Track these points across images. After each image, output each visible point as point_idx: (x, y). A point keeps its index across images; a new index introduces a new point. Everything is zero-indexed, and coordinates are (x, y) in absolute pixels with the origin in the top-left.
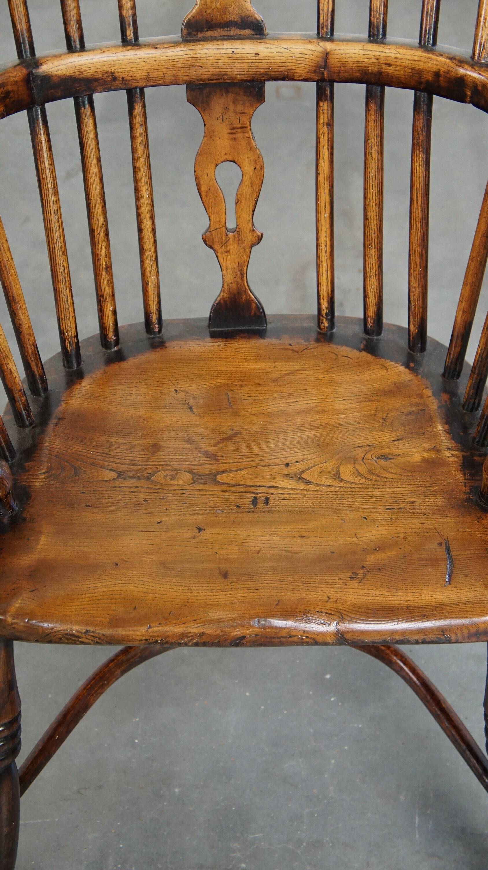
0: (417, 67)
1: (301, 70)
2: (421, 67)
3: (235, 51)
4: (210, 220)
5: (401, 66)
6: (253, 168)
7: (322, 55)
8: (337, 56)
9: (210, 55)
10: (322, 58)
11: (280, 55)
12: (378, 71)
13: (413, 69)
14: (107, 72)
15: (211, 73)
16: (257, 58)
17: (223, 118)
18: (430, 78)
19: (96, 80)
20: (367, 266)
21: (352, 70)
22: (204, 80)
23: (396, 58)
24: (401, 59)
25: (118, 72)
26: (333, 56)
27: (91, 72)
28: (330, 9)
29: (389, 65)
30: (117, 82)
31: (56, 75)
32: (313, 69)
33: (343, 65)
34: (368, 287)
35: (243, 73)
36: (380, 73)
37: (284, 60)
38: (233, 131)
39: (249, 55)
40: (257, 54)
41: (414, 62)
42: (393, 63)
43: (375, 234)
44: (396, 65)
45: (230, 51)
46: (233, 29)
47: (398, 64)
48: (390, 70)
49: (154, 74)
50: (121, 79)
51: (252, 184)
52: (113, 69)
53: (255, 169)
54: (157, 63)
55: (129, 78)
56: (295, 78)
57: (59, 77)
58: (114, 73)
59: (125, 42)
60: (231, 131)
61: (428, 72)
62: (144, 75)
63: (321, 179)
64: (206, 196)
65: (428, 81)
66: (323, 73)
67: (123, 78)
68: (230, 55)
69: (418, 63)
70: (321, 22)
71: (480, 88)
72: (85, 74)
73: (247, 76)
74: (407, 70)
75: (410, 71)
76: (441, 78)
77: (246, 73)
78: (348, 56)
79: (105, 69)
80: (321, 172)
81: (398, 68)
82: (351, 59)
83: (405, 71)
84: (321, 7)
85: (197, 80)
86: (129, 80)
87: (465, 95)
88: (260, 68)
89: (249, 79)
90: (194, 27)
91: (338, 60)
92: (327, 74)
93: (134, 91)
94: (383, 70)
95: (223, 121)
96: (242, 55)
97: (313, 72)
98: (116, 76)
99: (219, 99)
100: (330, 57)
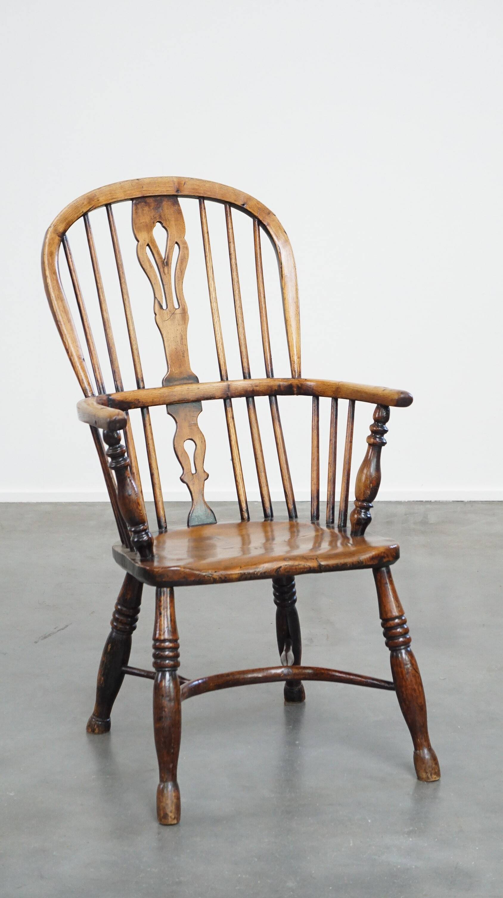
0: (270, 385)
1: (216, 393)
3: (189, 388)
4: (183, 469)
5: (262, 385)
6: (201, 441)
7: (224, 386)
8: (234, 386)
9: (178, 390)
10: (227, 387)
11: (208, 388)
12: (252, 390)
13: (268, 386)
14: (133, 399)
15: (179, 398)
16: (199, 390)
17: (185, 419)
18: (276, 388)
19: (132, 403)
21: (241, 391)
22: (175, 401)
23: (256, 383)
24: (262, 383)
25: (141, 399)
26: (233, 386)
27: (130, 399)
28: (226, 369)
29: (257, 386)
30: (140, 404)
31: (117, 400)
32: (222, 391)
33: (236, 389)
34: (264, 492)
35: (193, 397)
37: (211, 390)
38: (190, 426)
39: (195, 389)
40: (198, 388)
41: (266, 383)
42: (259, 385)
43: (262, 465)
45: (187, 388)
46: (185, 381)
47: (261, 385)
48: (258, 388)
49: (155, 400)
51: (201, 449)
52: (138, 398)
53: (202, 442)
54: (156, 395)
55: (145, 402)
56: (216, 398)
57: (118, 400)
58: (139, 399)
59: (139, 388)
60: (190, 425)
61: (275, 386)
62: (151, 400)
63: (233, 443)
64: (181, 457)
65: (275, 390)
66: (228, 394)
67: (142, 402)
68: (187, 390)
69: (270, 383)
70: (221, 376)
71: (300, 386)
72: (127, 400)
73: (195, 398)
74: (265, 387)
75: (267, 387)
76: (281, 387)
78: (238, 385)
79: (136, 398)
80: (233, 440)
81: (261, 387)
82: (239, 386)
84: (222, 369)
85: (172, 401)
86: (145, 403)
87: (293, 391)
88: (200, 394)
89: (196, 399)
90: (168, 381)
91: (234, 387)
92: (230, 394)
93: (144, 408)
94: (255, 389)
95: (185, 421)
96: (193, 389)
97: (224, 394)
98: (139, 402)
99: (183, 411)
100: (230, 386)
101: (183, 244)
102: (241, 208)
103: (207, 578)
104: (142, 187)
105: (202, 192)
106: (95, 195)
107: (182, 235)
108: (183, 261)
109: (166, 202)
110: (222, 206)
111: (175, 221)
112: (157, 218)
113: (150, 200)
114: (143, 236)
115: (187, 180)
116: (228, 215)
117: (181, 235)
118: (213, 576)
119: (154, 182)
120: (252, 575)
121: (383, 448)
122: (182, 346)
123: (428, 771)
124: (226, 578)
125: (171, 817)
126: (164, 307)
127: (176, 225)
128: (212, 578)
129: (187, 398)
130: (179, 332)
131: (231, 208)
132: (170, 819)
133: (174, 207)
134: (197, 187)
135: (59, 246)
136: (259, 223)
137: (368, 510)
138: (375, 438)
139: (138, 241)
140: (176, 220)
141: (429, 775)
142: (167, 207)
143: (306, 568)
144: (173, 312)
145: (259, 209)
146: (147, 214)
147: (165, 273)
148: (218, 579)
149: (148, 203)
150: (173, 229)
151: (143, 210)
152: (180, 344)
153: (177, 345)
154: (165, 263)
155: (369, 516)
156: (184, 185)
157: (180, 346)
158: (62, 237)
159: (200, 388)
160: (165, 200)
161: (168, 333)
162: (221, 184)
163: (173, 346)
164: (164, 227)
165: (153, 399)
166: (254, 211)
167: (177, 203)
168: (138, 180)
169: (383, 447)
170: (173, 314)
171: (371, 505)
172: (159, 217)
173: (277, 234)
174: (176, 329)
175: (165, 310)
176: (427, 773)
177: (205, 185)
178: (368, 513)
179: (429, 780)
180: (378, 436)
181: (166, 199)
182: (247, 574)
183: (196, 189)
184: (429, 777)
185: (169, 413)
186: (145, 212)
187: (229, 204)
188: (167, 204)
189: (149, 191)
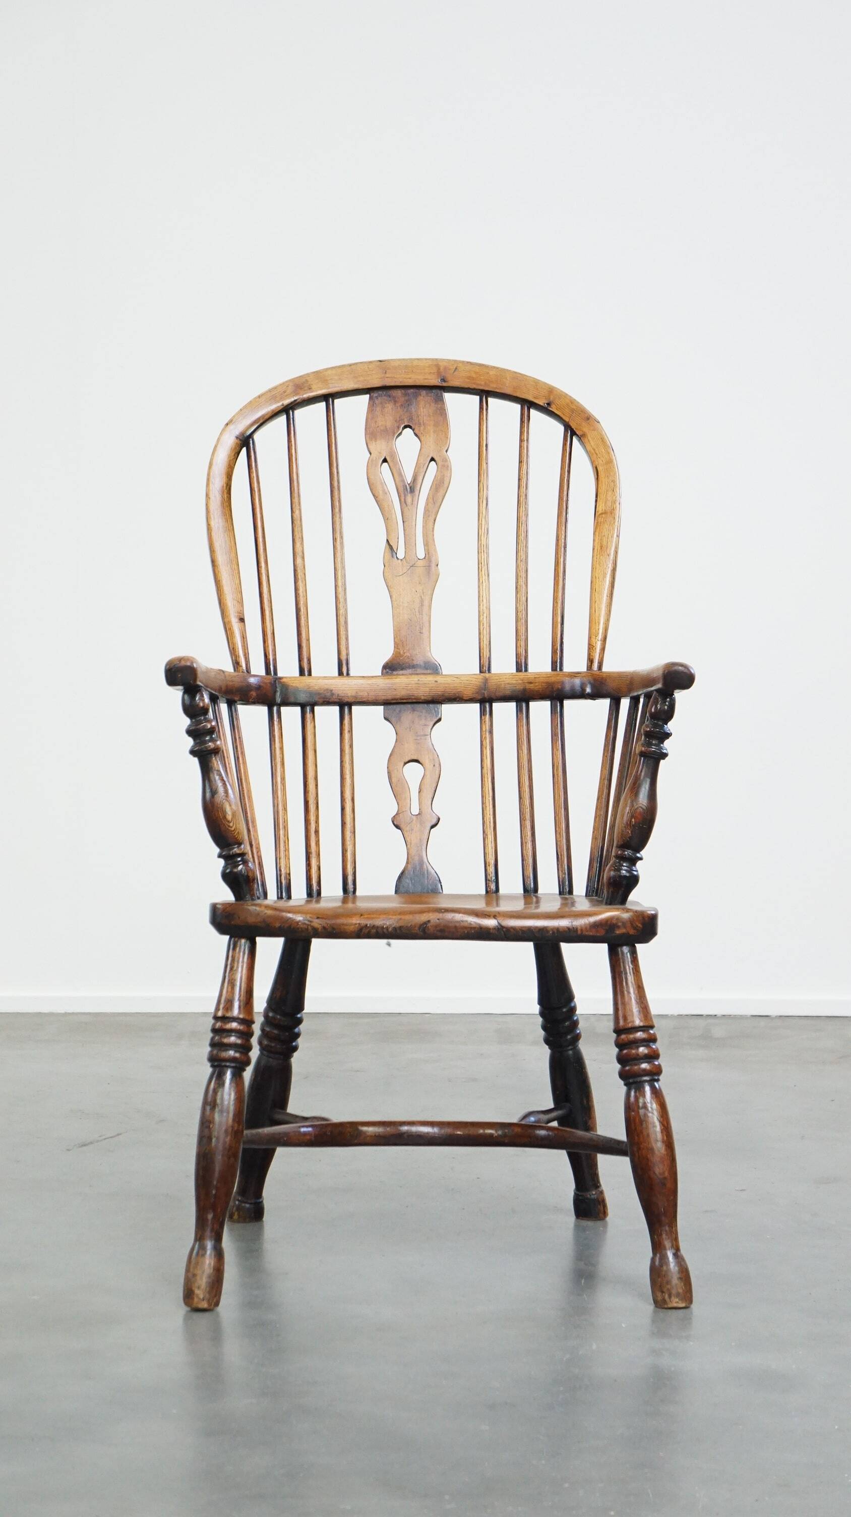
1: (468, 693)
2: (553, 680)
3: (420, 680)
4: (398, 804)
5: (539, 682)
6: (432, 765)
7: (482, 681)
8: (493, 681)
10: (483, 683)
11: (452, 682)
13: (547, 683)
14: (327, 689)
15: (403, 695)
16: (437, 684)
17: (410, 728)
18: (562, 688)
19: (320, 695)
20: (523, 835)
21: (506, 691)
22: (397, 700)
23: (535, 678)
24: (539, 678)
25: (336, 690)
27: (316, 688)
28: (488, 656)
29: (531, 683)
32: (477, 691)
33: (498, 688)
35: (425, 695)
36: (525, 690)
37: (456, 685)
38: (417, 739)
39: (430, 682)
40: (436, 681)
41: (547, 678)
42: (533, 681)
43: (527, 808)
44: (536, 683)
45: (416, 679)
46: (418, 670)
47: (536, 681)
48: (531, 686)
49: (361, 694)
50: (337, 695)
51: (432, 778)
52: (332, 687)
53: (434, 767)
54: (364, 686)
55: (344, 695)
56: (468, 700)
59: (340, 673)
62: (353, 693)
63: (485, 770)
64: (396, 786)
65: (560, 690)
66: (484, 694)
68: (416, 682)
69: (551, 678)
70: (482, 664)
72: (312, 689)
73: (428, 697)
74: (543, 684)
75: (545, 684)
76: (570, 686)
77: (428, 694)
78: (500, 680)
80: (485, 766)
81: (537, 684)
83: (542, 686)
84: (481, 655)
85: (392, 699)
86: (343, 697)
88: (438, 691)
89: (430, 699)
90: (390, 668)
91: (494, 683)
92: (487, 694)
93: (345, 705)
94: (527, 687)
95: (410, 730)
96: (425, 682)
97: (477, 693)
98: (333, 694)
99: (408, 715)
100: (488, 681)
101: (443, 461)
102: (546, 410)
103: (302, 926)
104: (384, 372)
105: (483, 383)
106: (307, 381)
107: (443, 447)
108: (440, 487)
109: (424, 397)
110: (517, 407)
111: (434, 425)
112: (405, 419)
113: (397, 393)
114: (381, 448)
115: (460, 365)
116: (524, 420)
117: (441, 447)
118: (312, 924)
119: (409, 365)
120: (380, 931)
121: (662, 763)
122: (421, 615)
123: (665, 1290)
124: (334, 929)
125: (197, 1296)
126: (401, 554)
127: (434, 432)
128: (310, 927)
129: (416, 695)
130: (419, 595)
131: (531, 410)
132: (196, 1300)
133: (436, 406)
134: (474, 376)
135: (238, 453)
136: (570, 432)
137: (634, 864)
138: (649, 745)
139: (370, 454)
140: (436, 425)
141: (667, 1296)
142: (423, 406)
143: (475, 928)
144: (413, 563)
145: (573, 411)
146: (389, 412)
147: (407, 503)
148: (320, 930)
149: (394, 397)
150: (430, 439)
151: (383, 407)
152: (417, 613)
153: (412, 615)
154: (408, 490)
155: (635, 873)
156: (455, 371)
157: (418, 617)
158: (245, 441)
159: (439, 682)
160: (422, 393)
161: (401, 595)
162: (516, 373)
163: (406, 615)
164: (416, 435)
165: (356, 692)
166: (564, 414)
167: (440, 400)
168: (380, 361)
169: (662, 761)
170: (412, 566)
171: (638, 855)
172: (408, 418)
173: (596, 449)
174: (414, 590)
175: (401, 560)
176: (663, 1292)
177: (488, 373)
178: (634, 868)
179: (666, 1306)
180: (654, 742)
181: (424, 392)
182: (370, 926)
183: (473, 379)
184: (665, 1300)
185: (386, 719)
186: (386, 410)
187: (527, 404)
188: (424, 401)
189: (395, 378)
